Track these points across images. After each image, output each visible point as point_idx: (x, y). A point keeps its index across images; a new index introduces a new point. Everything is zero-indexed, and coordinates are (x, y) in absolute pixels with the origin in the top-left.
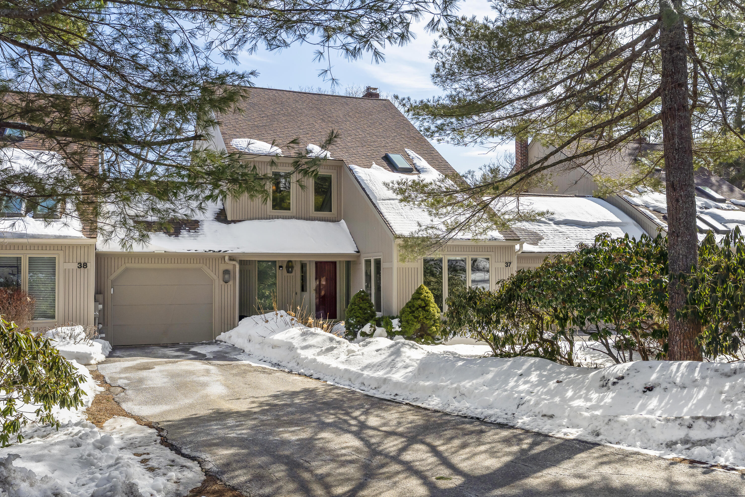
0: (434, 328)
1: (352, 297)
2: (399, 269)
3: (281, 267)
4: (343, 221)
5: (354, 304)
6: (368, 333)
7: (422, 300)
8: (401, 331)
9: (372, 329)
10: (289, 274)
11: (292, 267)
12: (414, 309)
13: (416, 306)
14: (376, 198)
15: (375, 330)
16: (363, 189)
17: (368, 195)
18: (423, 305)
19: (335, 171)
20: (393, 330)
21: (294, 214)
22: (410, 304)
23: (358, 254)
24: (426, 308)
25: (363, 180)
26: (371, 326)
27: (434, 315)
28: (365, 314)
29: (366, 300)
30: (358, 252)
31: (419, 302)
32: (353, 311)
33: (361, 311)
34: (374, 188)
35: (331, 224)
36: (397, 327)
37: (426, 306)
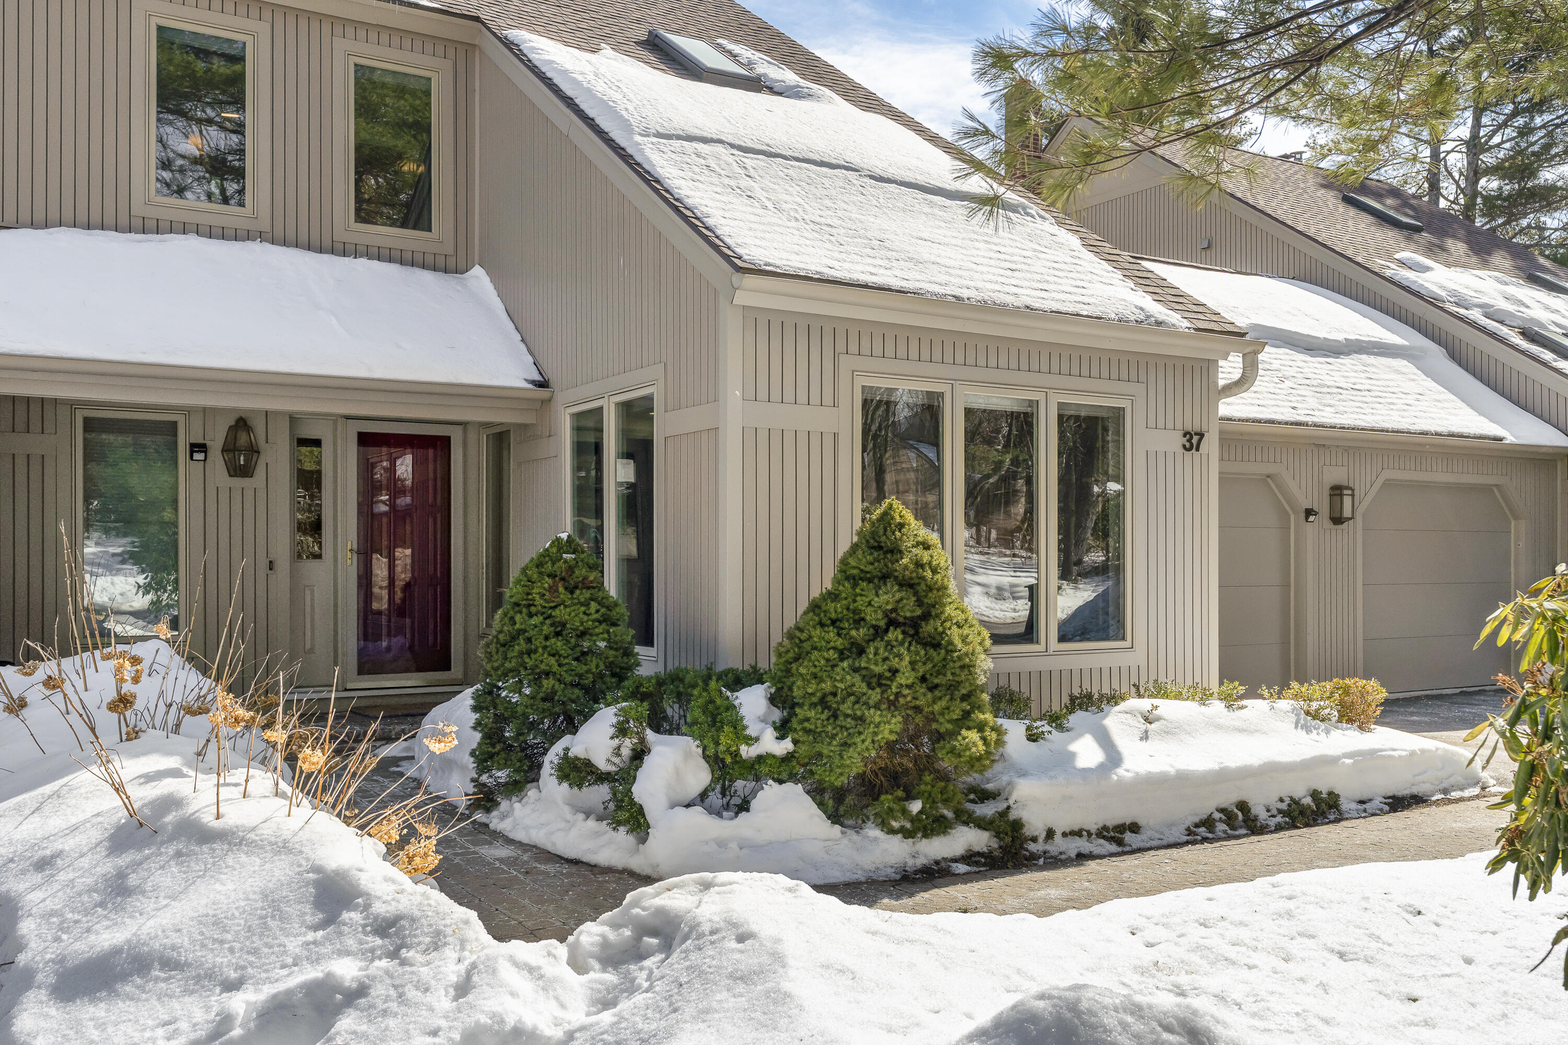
0: (973, 736)
1: (514, 573)
2: (751, 435)
3: (198, 448)
4: (478, 271)
5: (525, 605)
6: (602, 765)
7: (908, 584)
8: (788, 758)
9: (628, 745)
10: (239, 483)
11: (253, 451)
12: (858, 634)
13: (874, 617)
14: (627, 126)
15: (639, 754)
16: (569, 102)
17: (589, 122)
18: (910, 609)
19: (448, 64)
20: (747, 752)
21: (265, 226)
22: (834, 609)
23: (543, 393)
24: (928, 628)
25: (565, 72)
26: (621, 731)
27: (968, 668)
28: (582, 657)
29: (586, 585)
30: (543, 384)
31: (887, 597)
32: (521, 645)
33: (558, 644)
34: (617, 96)
35: (427, 276)
36: (769, 735)
37: (926, 616)
